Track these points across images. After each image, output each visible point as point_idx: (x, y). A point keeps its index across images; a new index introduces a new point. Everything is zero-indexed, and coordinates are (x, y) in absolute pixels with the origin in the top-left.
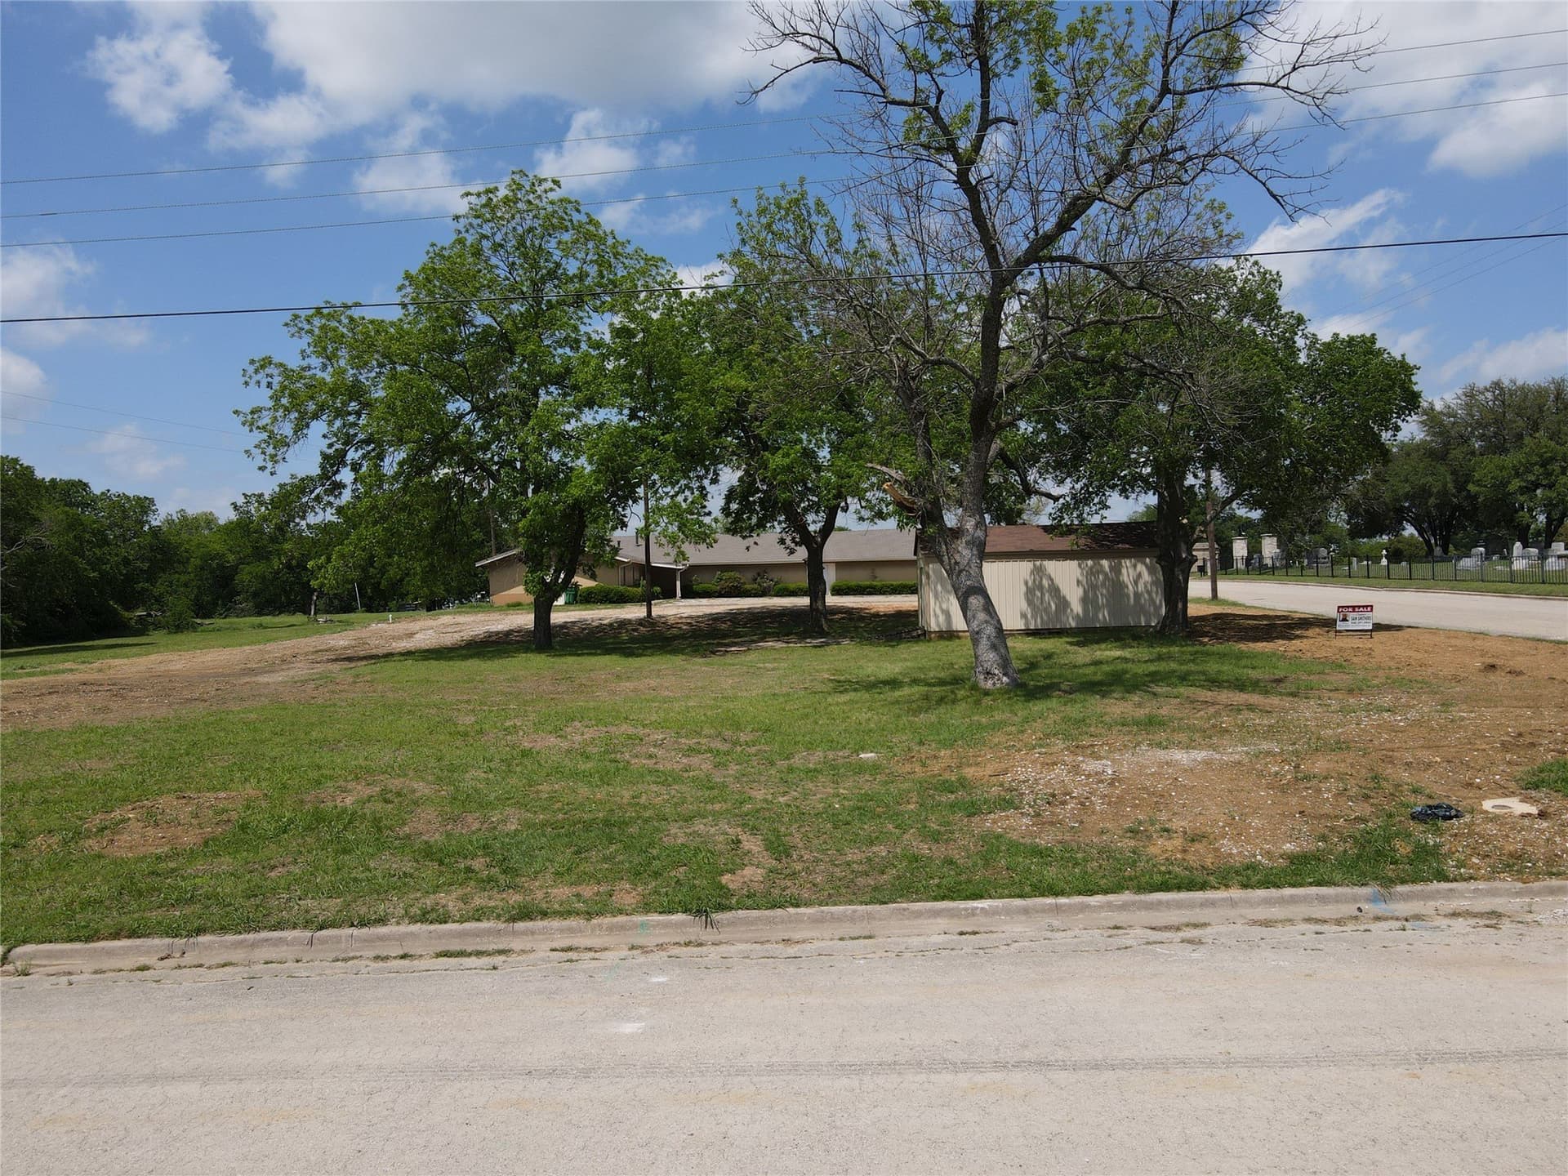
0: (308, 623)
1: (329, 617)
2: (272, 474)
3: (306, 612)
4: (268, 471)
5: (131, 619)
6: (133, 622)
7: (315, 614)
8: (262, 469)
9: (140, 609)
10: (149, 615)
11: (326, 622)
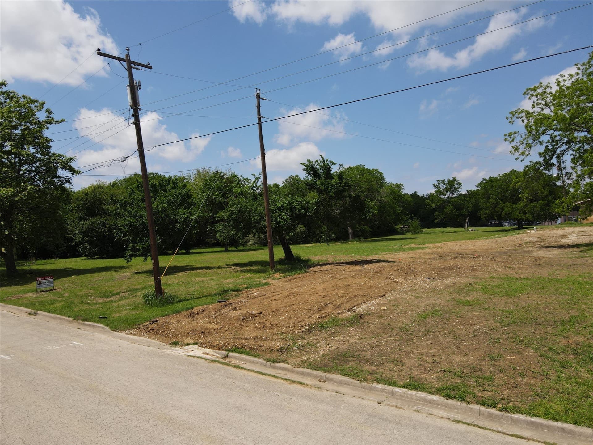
0: (465, 231)
1: (474, 228)
2: (522, 161)
3: (464, 227)
4: (519, 160)
5: (398, 228)
6: (399, 230)
7: (467, 227)
8: (517, 159)
9: (400, 225)
10: (404, 227)
11: (472, 230)
